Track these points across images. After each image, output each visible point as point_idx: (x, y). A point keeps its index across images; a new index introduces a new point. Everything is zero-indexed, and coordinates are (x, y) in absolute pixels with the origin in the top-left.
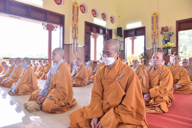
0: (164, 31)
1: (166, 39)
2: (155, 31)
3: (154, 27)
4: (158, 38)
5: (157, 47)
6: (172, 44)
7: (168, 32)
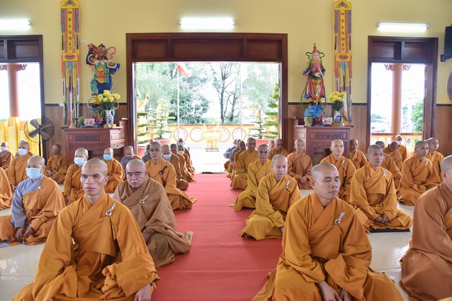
0: (96, 57)
1: (101, 81)
2: (70, 52)
3: (69, 41)
4: (79, 74)
5: (78, 100)
6: (116, 95)
7: (106, 61)
